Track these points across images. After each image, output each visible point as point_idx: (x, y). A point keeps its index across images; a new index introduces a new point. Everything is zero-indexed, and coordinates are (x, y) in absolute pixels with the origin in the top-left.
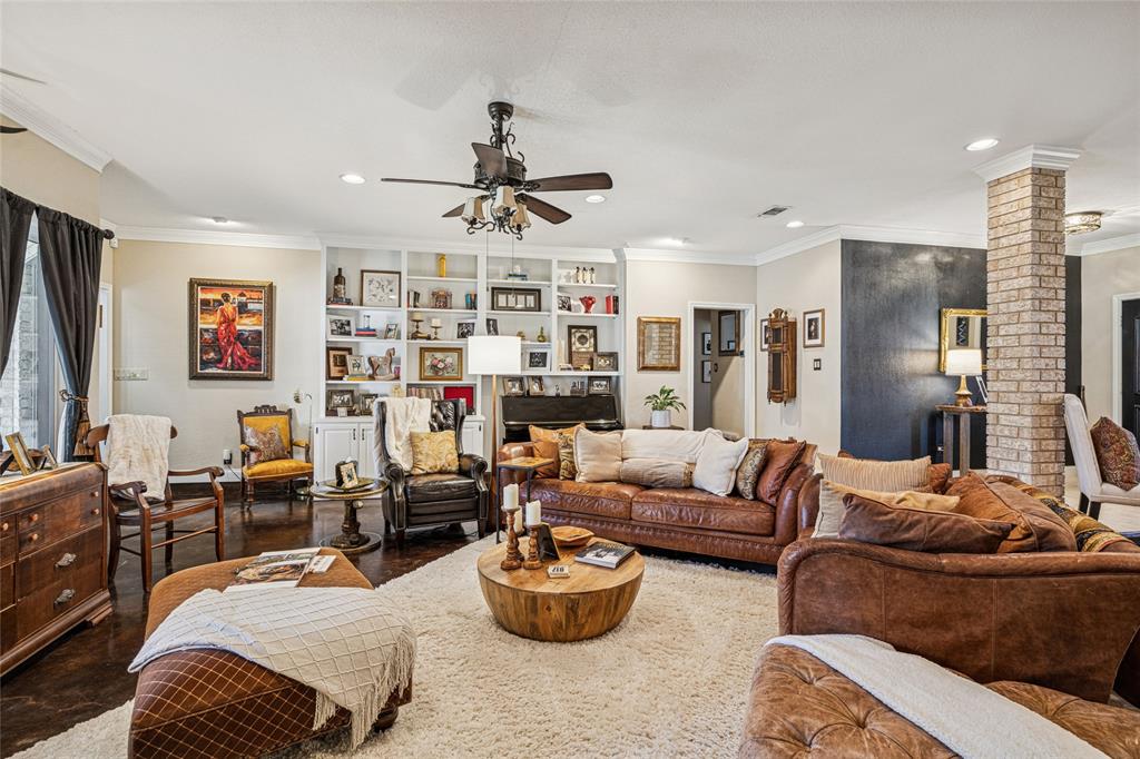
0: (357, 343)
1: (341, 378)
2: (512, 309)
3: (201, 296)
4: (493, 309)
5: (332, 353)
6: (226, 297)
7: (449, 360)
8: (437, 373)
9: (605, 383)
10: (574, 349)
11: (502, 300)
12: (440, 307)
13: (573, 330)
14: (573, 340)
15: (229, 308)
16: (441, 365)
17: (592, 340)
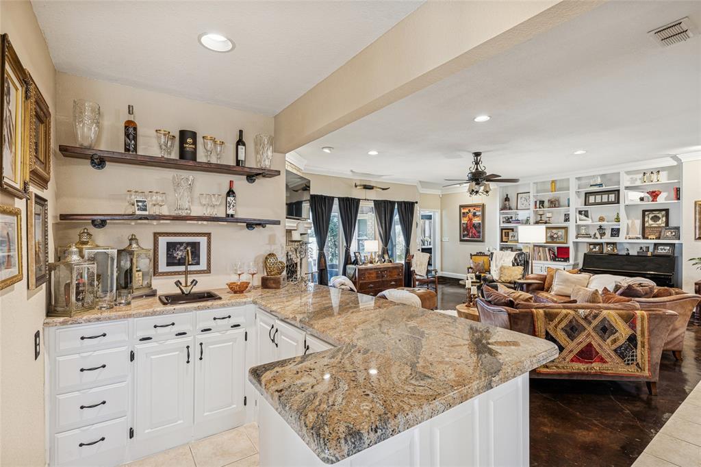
0: (516, 227)
1: (507, 242)
2: (598, 204)
3: (463, 211)
4: (585, 205)
5: (504, 231)
6: (469, 210)
7: (560, 233)
8: (553, 240)
9: (668, 248)
10: (647, 225)
11: (592, 199)
12: (552, 207)
13: (646, 213)
14: (646, 219)
15: (471, 215)
16: (555, 236)
17: (664, 219)
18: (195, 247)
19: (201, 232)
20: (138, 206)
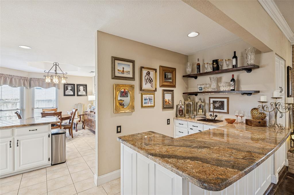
18: (222, 103)
19: (225, 97)
20: (199, 89)
